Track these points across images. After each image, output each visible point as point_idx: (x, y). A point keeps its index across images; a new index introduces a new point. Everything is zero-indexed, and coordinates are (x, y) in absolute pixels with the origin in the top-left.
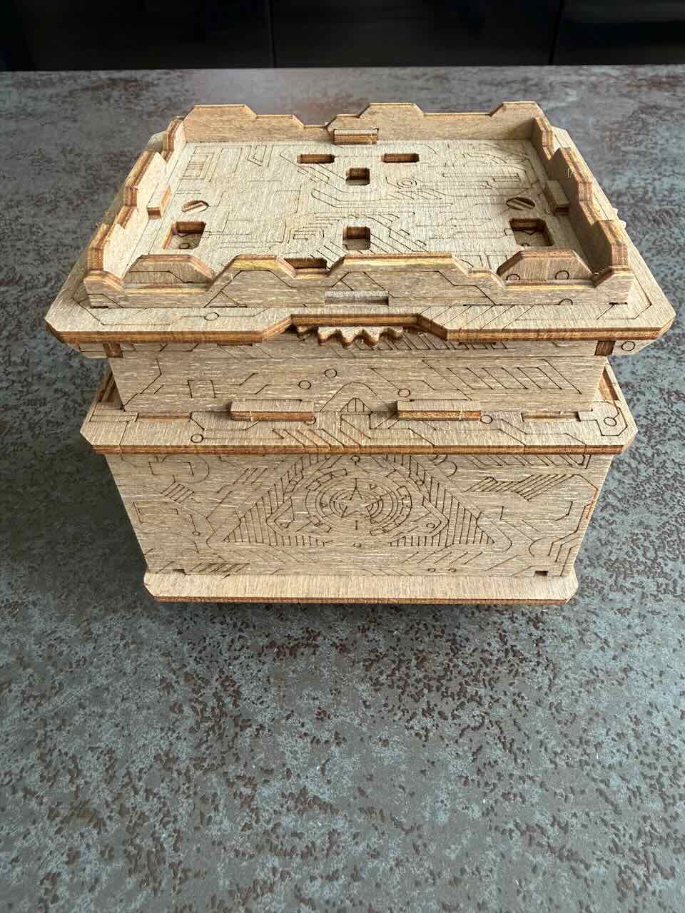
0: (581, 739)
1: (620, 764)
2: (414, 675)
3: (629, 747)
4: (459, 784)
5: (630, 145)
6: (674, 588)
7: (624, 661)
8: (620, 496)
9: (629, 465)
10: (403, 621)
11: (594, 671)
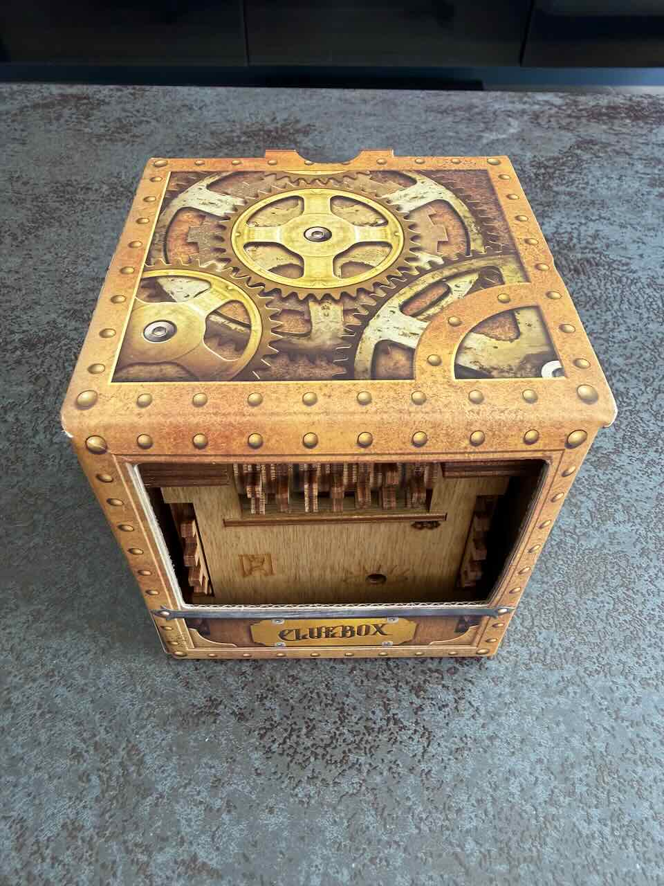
0: (445, 804)
2: (303, 743)
3: (486, 812)
4: (333, 850)
5: (563, 185)
6: (544, 656)
7: (492, 728)
10: (299, 689)
11: (464, 739)
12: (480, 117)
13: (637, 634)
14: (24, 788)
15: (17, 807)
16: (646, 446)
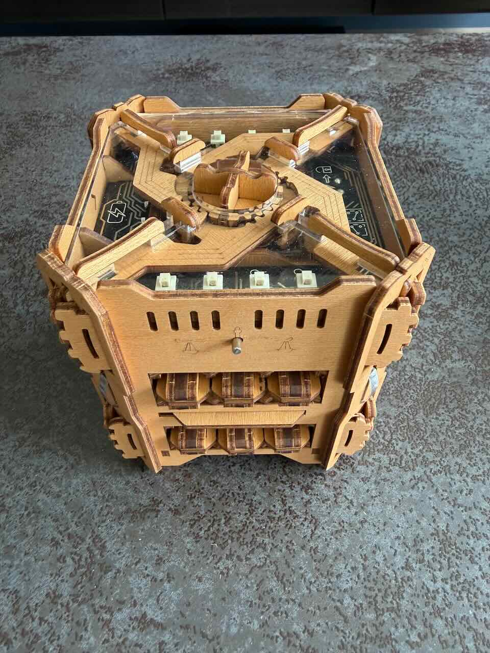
0: (328, 572)
1: (352, 588)
2: (223, 530)
3: (358, 576)
5: (410, 105)
10: (218, 491)
11: (342, 523)
12: (347, 54)
13: (469, 443)
14: (17, 568)
15: (12, 583)
16: (475, 303)
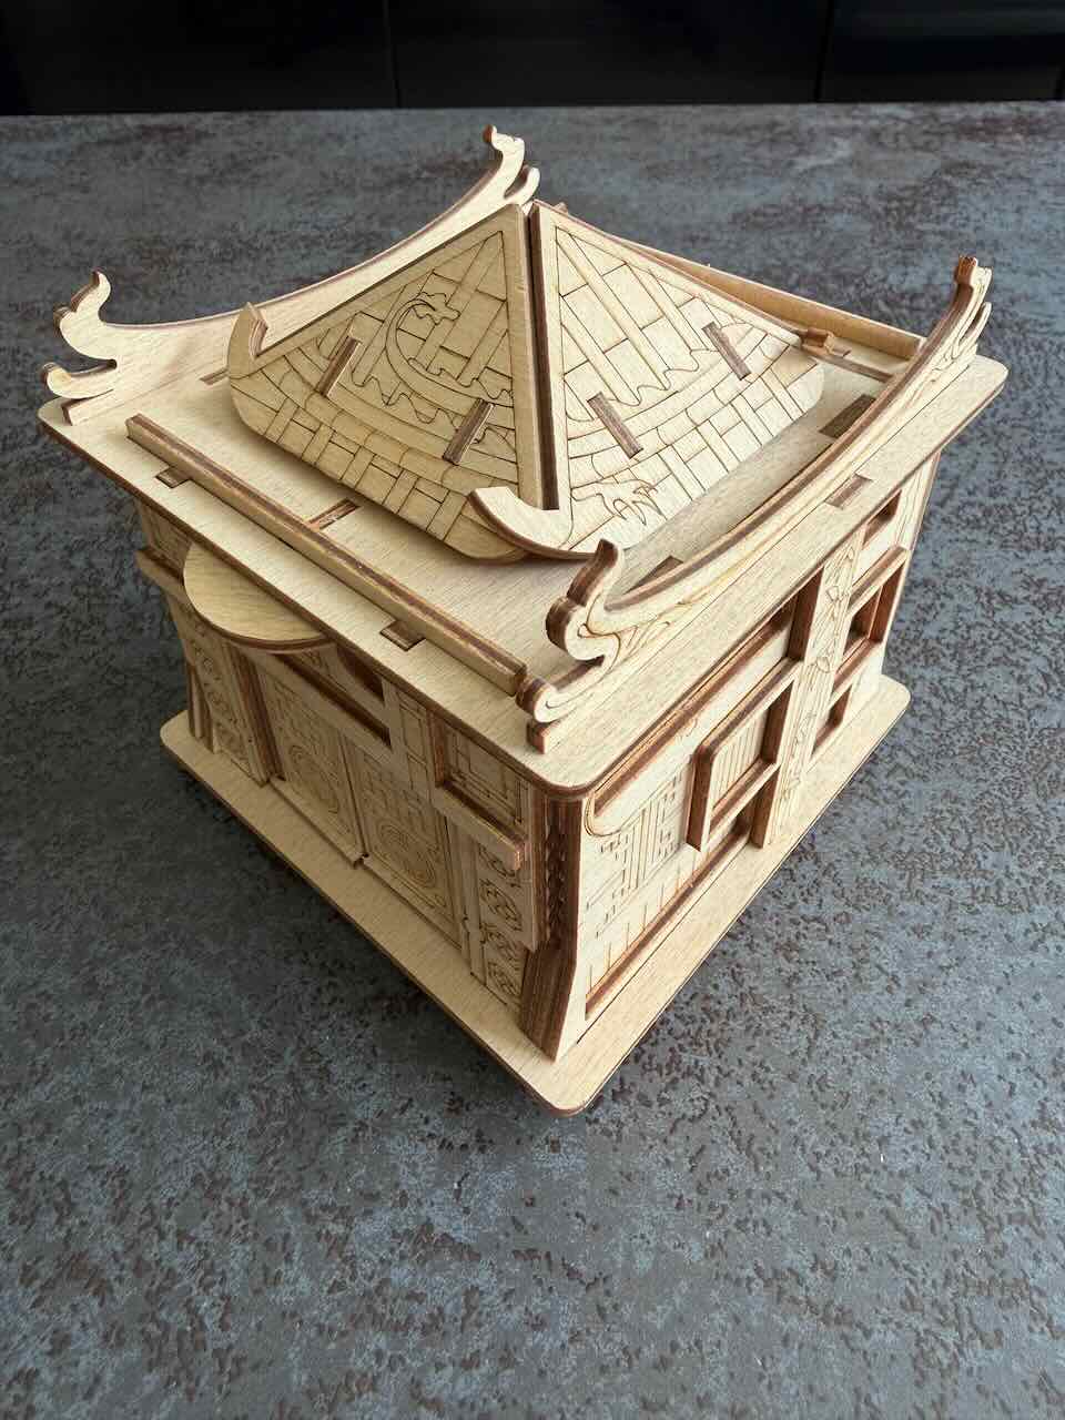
0: (856, 1130)
1: (918, 1168)
3: (930, 1142)
4: (669, 1208)
5: (929, 221)
6: (997, 893)
7: (923, 1006)
8: (914, 753)
9: (929, 705)
11: (877, 1024)
15: (113, 1151)
